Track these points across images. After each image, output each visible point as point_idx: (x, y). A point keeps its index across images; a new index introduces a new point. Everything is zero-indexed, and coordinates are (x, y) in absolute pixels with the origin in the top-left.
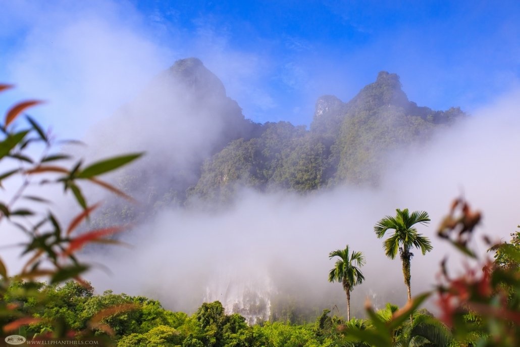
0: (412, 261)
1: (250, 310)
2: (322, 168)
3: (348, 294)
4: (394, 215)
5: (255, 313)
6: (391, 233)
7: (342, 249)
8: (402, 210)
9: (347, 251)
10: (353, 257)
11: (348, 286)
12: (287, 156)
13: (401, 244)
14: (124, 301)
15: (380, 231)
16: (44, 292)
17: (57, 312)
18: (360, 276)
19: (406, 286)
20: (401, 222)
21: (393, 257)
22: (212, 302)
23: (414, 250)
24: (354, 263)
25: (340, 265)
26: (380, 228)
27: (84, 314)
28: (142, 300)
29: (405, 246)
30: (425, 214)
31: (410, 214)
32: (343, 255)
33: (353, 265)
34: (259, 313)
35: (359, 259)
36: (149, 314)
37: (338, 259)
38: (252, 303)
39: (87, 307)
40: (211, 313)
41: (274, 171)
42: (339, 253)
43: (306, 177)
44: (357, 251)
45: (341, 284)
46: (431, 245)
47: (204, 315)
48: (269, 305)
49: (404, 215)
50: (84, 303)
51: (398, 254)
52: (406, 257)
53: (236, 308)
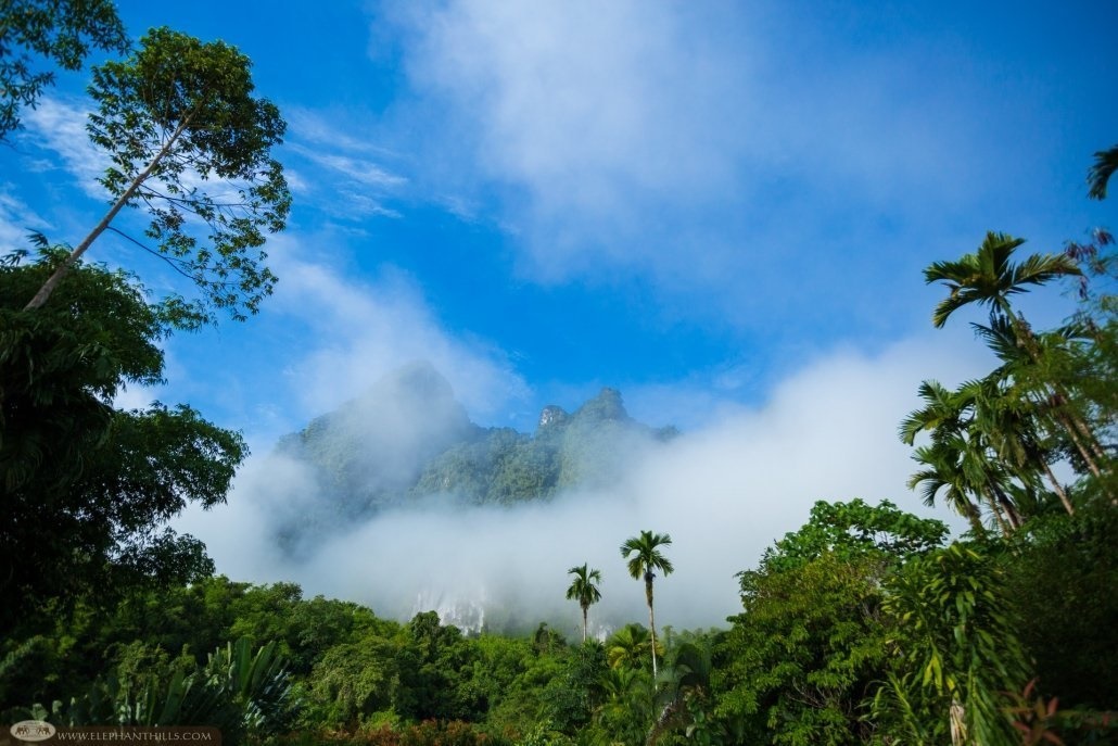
0: (655, 582)
1: (462, 621)
2: (543, 477)
3: (585, 612)
4: (639, 536)
5: (467, 624)
6: (635, 553)
7: (581, 566)
8: (646, 532)
9: (585, 568)
10: (592, 575)
11: (585, 604)
12: (510, 462)
13: (645, 566)
14: (336, 607)
15: (626, 552)
16: (250, 593)
17: (263, 616)
18: (597, 593)
19: (649, 608)
20: (645, 543)
21: (637, 578)
22: (428, 611)
23: (657, 571)
24: (592, 581)
25: (579, 583)
26: (625, 549)
27: (292, 620)
28: (352, 605)
29: (649, 567)
30: (667, 537)
31: (653, 537)
32: (582, 572)
33: (591, 582)
34: (471, 624)
35: (598, 577)
36: (361, 622)
37: (577, 576)
38: (465, 612)
39: (295, 612)
40: (426, 622)
41: (496, 476)
42: (577, 570)
43: (527, 484)
44: (595, 569)
45: (579, 601)
46: (673, 567)
47: (418, 625)
48: (482, 616)
49: (648, 536)
50: (292, 607)
51: (642, 576)
52: (649, 578)
53: (448, 616)
